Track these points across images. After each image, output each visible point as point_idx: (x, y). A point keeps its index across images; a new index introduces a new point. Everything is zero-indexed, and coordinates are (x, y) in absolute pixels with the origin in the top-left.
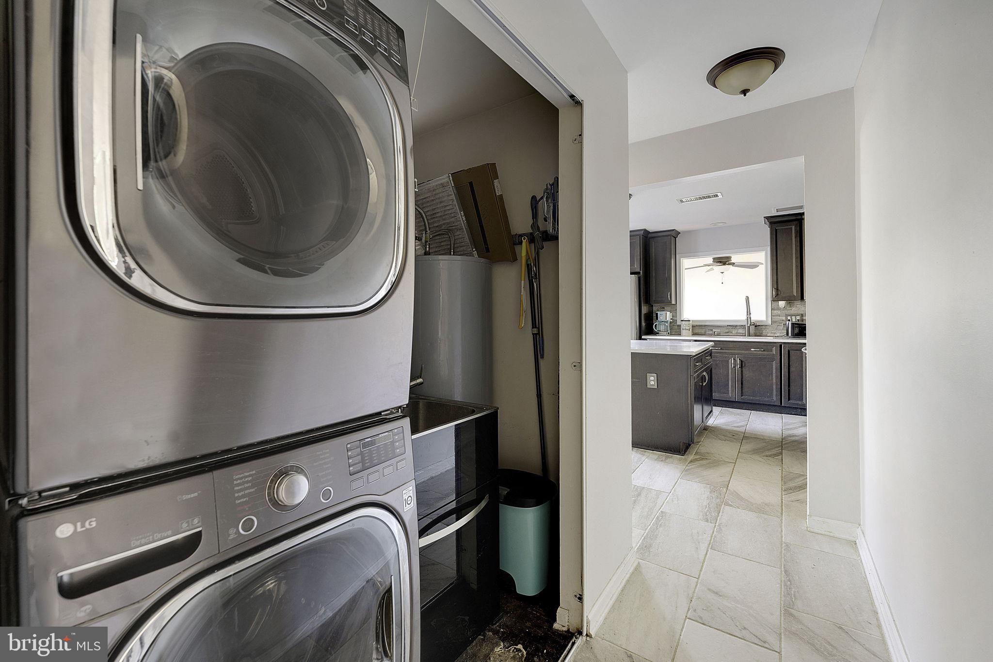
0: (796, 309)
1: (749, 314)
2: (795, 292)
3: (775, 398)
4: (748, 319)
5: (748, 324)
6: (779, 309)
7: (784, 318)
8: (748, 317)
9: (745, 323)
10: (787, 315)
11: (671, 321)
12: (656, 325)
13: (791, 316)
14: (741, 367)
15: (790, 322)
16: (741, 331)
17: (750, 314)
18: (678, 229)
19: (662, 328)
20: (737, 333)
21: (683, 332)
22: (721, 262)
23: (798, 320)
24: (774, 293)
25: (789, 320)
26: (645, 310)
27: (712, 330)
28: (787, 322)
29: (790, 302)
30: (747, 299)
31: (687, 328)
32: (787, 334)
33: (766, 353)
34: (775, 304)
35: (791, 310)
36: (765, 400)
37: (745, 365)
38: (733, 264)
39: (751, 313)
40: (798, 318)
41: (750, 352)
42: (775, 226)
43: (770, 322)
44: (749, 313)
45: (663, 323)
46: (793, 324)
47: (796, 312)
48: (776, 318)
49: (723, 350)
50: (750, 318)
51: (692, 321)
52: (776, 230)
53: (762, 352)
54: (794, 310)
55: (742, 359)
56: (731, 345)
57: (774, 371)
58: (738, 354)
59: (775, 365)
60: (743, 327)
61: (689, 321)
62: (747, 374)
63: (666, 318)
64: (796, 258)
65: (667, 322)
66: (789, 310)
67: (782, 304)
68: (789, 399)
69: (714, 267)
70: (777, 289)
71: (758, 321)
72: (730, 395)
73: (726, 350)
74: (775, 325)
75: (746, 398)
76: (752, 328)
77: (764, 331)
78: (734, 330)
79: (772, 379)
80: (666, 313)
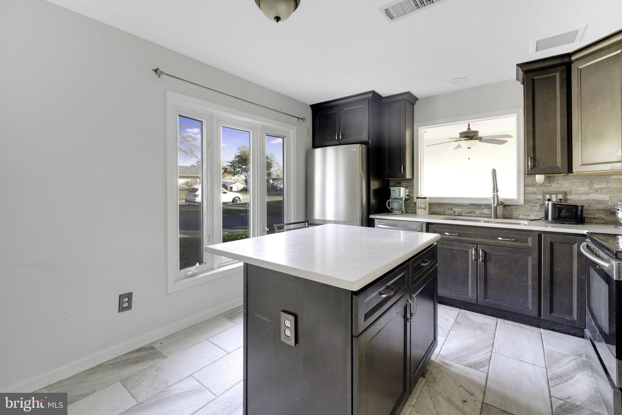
0: (557, 186)
1: (495, 191)
2: (559, 162)
3: (530, 307)
4: (494, 198)
5: (494, 203)
6: (534, 185)
7: (541, 197)
8: (494, 195)
9: (491, 202)
10: (544, 194)
11: (408, 197)
12: (389, 202)
13: (551, 194)
14: (485, 260)
15: (550, 203)
16: (486, 211)
17: (497, 191)
18: (416, 92)
19: (395, 205)
20: (481, 213)
21: (419, 211)
22: (467, 137)
23: (560, 200)
24: (529, 164)
25: (549, 200)
26: (375, 185)
27: (452, 209)
28: (547, 202)
29: (549, 177)
30: (494, 171)
31: (423, 206)
32: (546, 217)
33: (518, 244)
34: (529, 179)
35: (550, 186)
36: (518, 308)
37: (490, 258)
38: (480, 139)
39: (499, 189)
40: (560, 197)
41: (497, 242)
42: (531, 75)
43: (522, 201)
44: (495, 189)
45: (397, 200)
46: (554, 205)
47: (557, 190)
48: (531, 197)
49: (461, 236)
50: (497, 196)
51: (430, 198)
52: (533, 81)
53: (513, 243)
54: (554, 186)
55: (487, 251)
56: (472, 232)
57: (530, 270)
58: (481, 244)
59: (531, 261)
60: (488, 206)
61: (425, 198)
62: (492, 270)
63: (400, 195)
64: (562, 116)
65: (401, 199)
66: (547, 186)
67: (540, 178)
68: (551, 311)
69: (461, 143)
70: (534, 159)
71: (507, 200)
72: (470, 295)
73: (465, 236)
74: (529, 206)
75: (490, 301)
76: (500, 209)
77: (515, 213)
78: (478, 210)
79: (527, 280)
80: (400, 189)
